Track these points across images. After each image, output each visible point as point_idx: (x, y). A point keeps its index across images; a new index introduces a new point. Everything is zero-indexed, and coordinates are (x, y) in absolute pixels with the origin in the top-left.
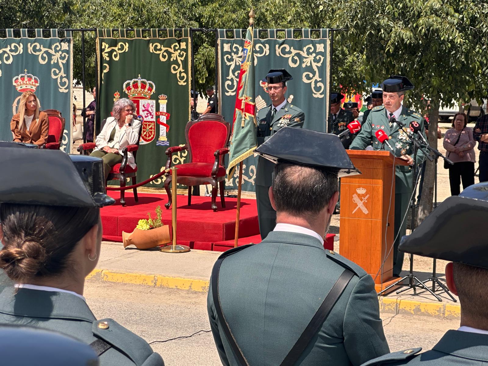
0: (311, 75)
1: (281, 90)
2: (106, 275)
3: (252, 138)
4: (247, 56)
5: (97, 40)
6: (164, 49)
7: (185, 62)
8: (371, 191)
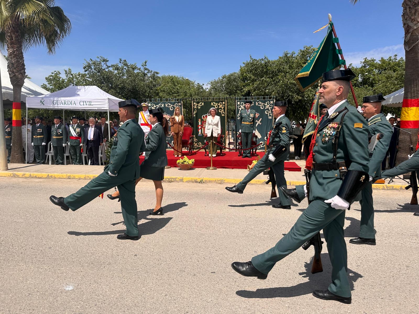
0: (268, 111)
5: (192, 102)
6: (216, 104)
7: (224, 109)
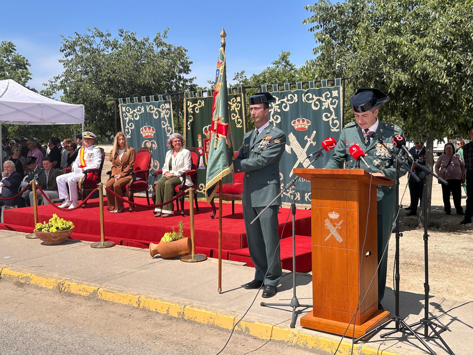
0: (329, 115)
1: (261, 112)
2: (101, 294)
3: (225, 159)
4: (219, 76)
5: (184, 100)
7: (240, 111)
8: (345, 215)
